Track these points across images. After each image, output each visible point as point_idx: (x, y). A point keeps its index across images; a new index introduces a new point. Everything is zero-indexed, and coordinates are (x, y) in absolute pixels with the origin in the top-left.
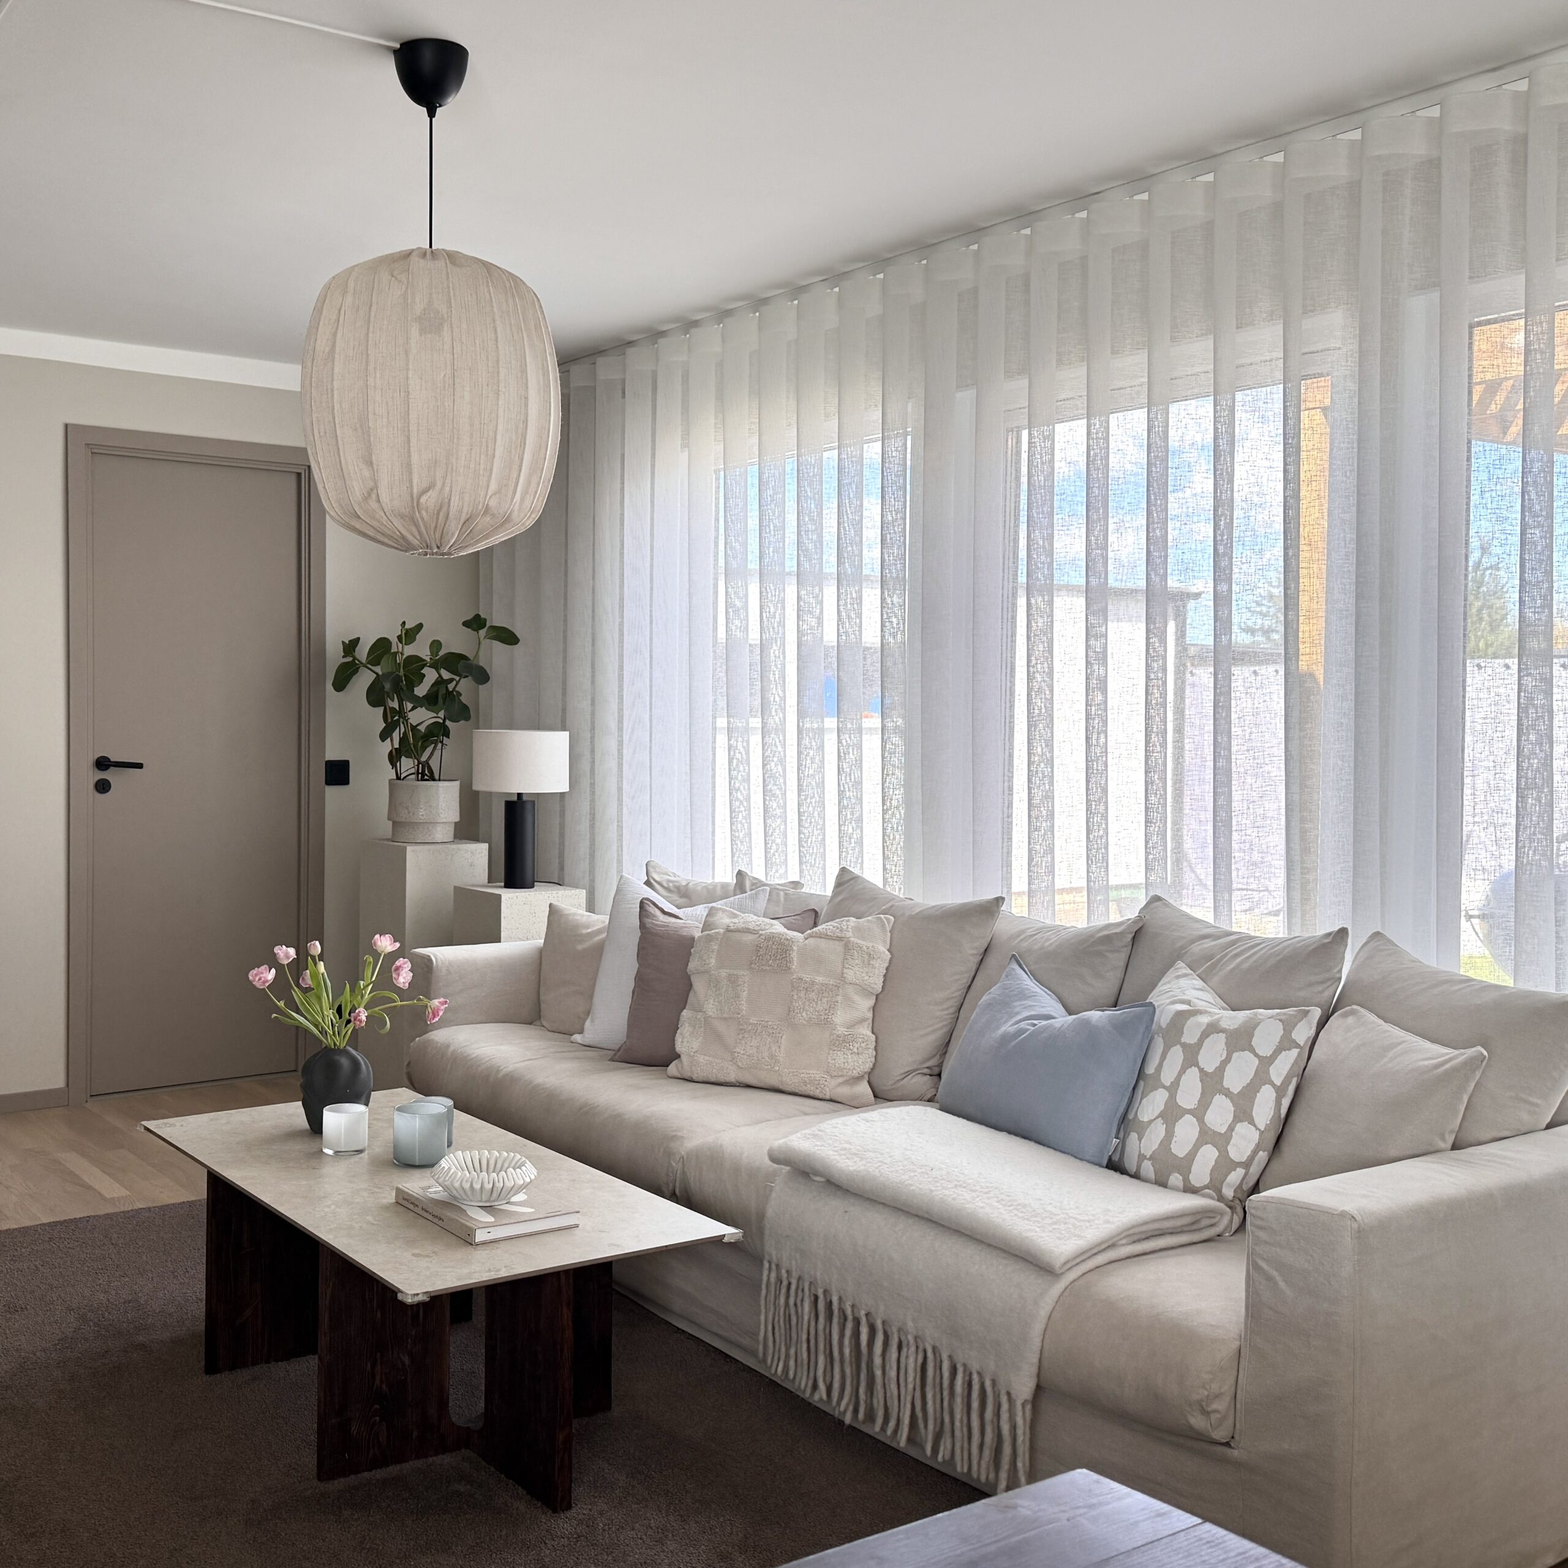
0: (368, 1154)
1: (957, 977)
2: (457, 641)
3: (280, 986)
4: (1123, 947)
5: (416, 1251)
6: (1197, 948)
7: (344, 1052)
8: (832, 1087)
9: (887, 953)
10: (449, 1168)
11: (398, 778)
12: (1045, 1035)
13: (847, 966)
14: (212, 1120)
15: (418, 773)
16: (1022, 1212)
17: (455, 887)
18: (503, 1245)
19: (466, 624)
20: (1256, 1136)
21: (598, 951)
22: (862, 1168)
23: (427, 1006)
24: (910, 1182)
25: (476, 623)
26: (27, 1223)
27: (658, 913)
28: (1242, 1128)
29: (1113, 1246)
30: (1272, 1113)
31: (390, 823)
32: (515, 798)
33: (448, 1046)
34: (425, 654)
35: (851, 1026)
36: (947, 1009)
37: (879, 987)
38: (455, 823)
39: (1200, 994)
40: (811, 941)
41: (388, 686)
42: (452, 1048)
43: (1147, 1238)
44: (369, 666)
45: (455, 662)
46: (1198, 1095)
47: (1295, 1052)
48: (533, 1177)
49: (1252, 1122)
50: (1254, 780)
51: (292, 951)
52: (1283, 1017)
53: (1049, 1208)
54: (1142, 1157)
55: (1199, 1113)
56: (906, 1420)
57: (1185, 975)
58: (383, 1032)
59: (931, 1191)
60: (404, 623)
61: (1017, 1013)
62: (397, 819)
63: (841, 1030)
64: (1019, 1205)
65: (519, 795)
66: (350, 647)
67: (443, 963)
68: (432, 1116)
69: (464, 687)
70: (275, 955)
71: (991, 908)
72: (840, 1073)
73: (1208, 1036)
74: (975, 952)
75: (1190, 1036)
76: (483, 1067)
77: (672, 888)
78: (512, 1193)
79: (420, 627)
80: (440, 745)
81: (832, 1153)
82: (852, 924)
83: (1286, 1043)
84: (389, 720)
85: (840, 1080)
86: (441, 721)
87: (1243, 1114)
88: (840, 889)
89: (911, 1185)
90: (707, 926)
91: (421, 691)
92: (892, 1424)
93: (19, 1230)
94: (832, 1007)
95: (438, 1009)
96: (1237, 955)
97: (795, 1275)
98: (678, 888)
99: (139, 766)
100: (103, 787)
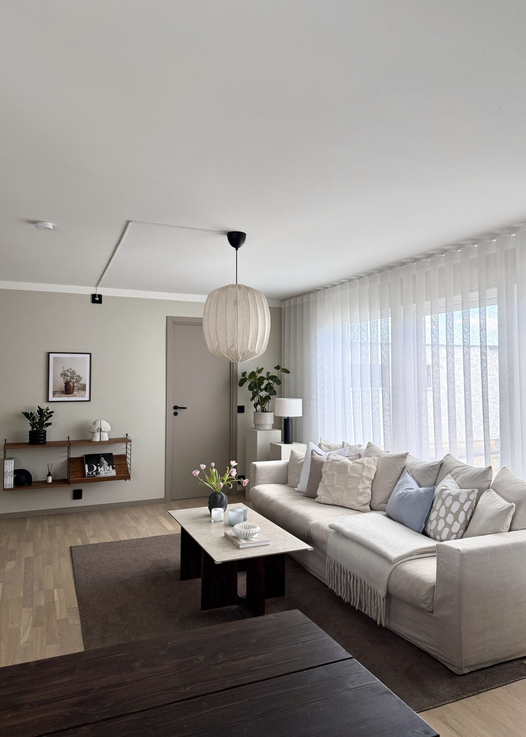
0: (224, 522)
1: (395, 476)
2: (274, 372)
3: (201, 475)
4: (437, 468)
5: (224, 550)
6: (455, 470)
7: (220, 494)
8: (357, 507)
9: (375, 468)
10: (236, 528)
11: (256, 411)
12: (408, 494)
13: (363, 472)
14: (186, 511)
15: (262, 410)
16: (387, 545)
17: (270, 443)
18: (247, 549)
19: (275, 368)
20: (459, 526)
21: (302, 464)
22: (351, 531)
23: (243, 481)
24: (361, 535)
25: (278, 368)
26: (146, 536)
27: (316, 454)
28: (456, 523)
29: (411, 555)
30: (464, 519)
31: (254, 424)
32: (287, 418)
33: (259, 491)
34: (265, 376)
35: (364, 489)
36: (392, 485)
37: (373, 478)
38: (273, 424)
39: (451, 484)
40: (354, 464)
41: (253, 386)
42: (259, 492)
43: (422, 554)
44: (249, 379)
45: (273, 378)
46: (444, 513)
47: (470, 502)
48: (258, 531)
49: (458, 522)
50: (476, 421)
51: (205, 466)
52: (468, 492)
53: (395, 544)
54: (431, 530)
55: (445, 518)
56: (358, 602)
57: (449, 478)
58: (230, 488)
59: (366, 538)
60: (258, 368)
61: (404, 487)
62: (256, 423)
63: (361, 490)
64: (387, 543)
65: (288, 417)
66: (244, 374)
67: (259, 467)
68: (238, 512)
69: (275, 386)
70: (200, 467)
71: (404, 457)
72: (360, 503)
73: (448, 497)
74: (400, 468)
75: (443, 497)
76: (266, 497)
77: (326, 446)
78: (252, 535)
79: (262, 369)
80: (268, 402)
81: (344, 526)
82: (366, 459)
83: (468, 499)
84: (254, 395)
85: (360, 505)
86: (268, 395)
87: (456, 519)
88: (367, 448)
89: (361, 536)
90: (328, 459)
91: (263, 387)
92: (355, 603)
93: (143, 539)
94: (358, 483)
95: (246, 482)
96: (465, 473)
97: (333, 560)
98: (328, 446)
99: (185, 408)
100: (176, 414)
